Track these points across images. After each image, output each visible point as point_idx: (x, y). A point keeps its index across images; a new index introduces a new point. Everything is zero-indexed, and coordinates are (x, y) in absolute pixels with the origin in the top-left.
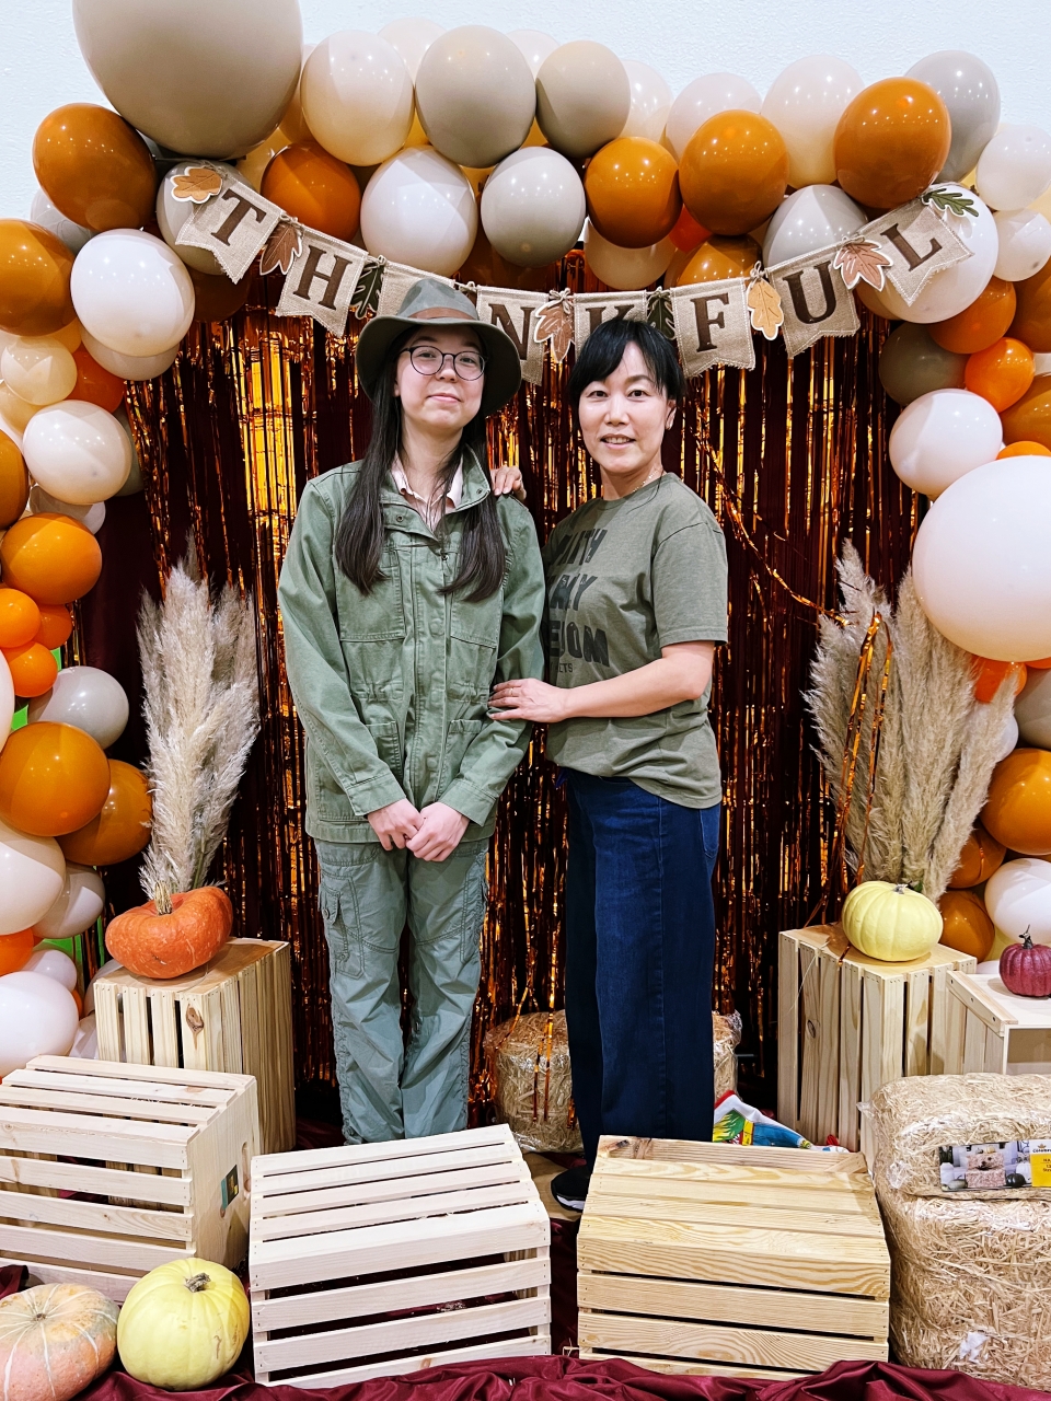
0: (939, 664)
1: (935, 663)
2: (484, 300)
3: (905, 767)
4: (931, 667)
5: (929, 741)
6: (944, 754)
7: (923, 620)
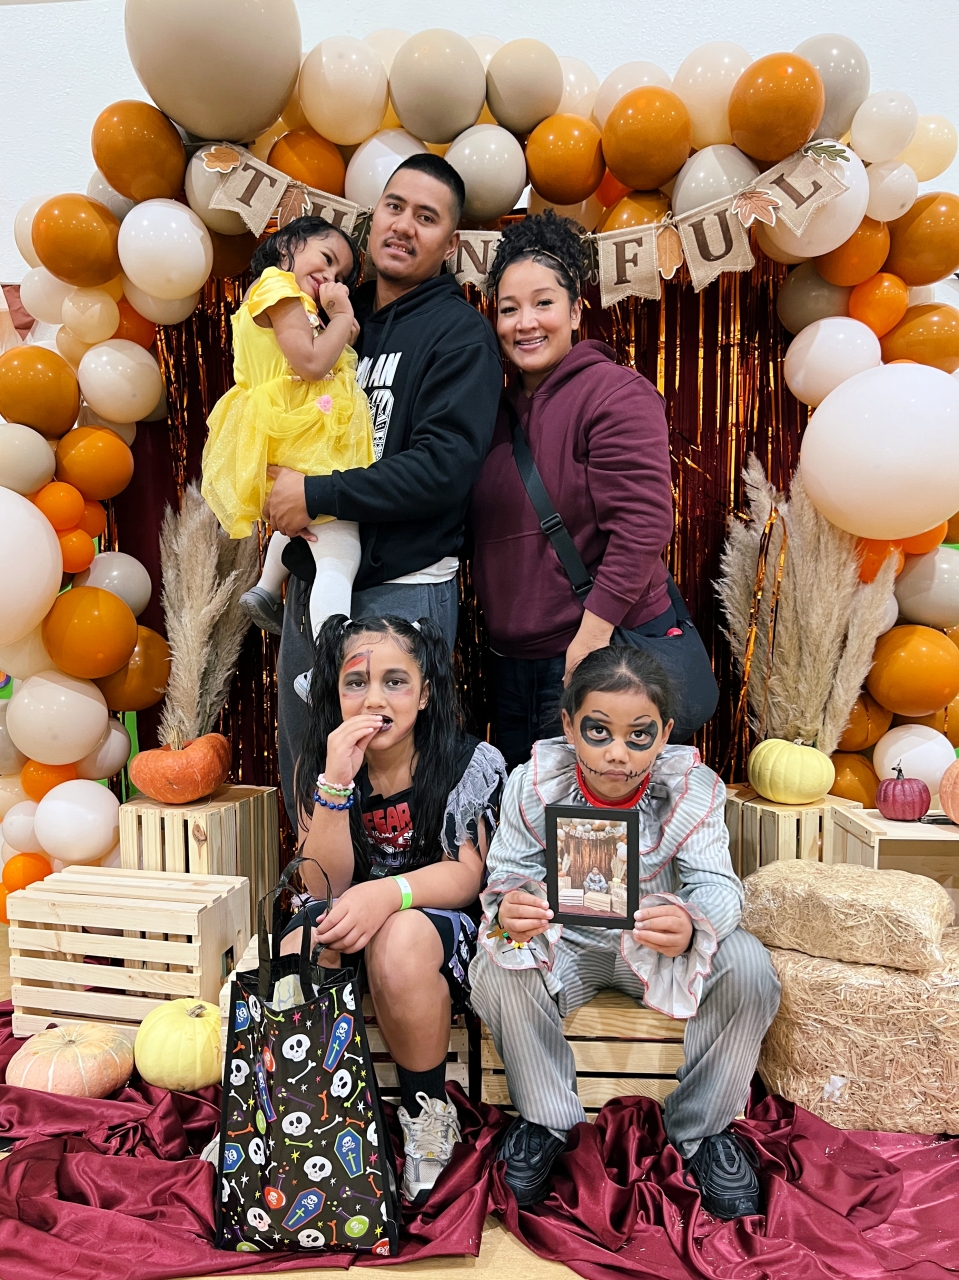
0: (826, 548)
1: (822, 546)
3: (800, 640)
4: (819, 550)
5: (818, 614)
6: (831, 627)
7: (811, 510)
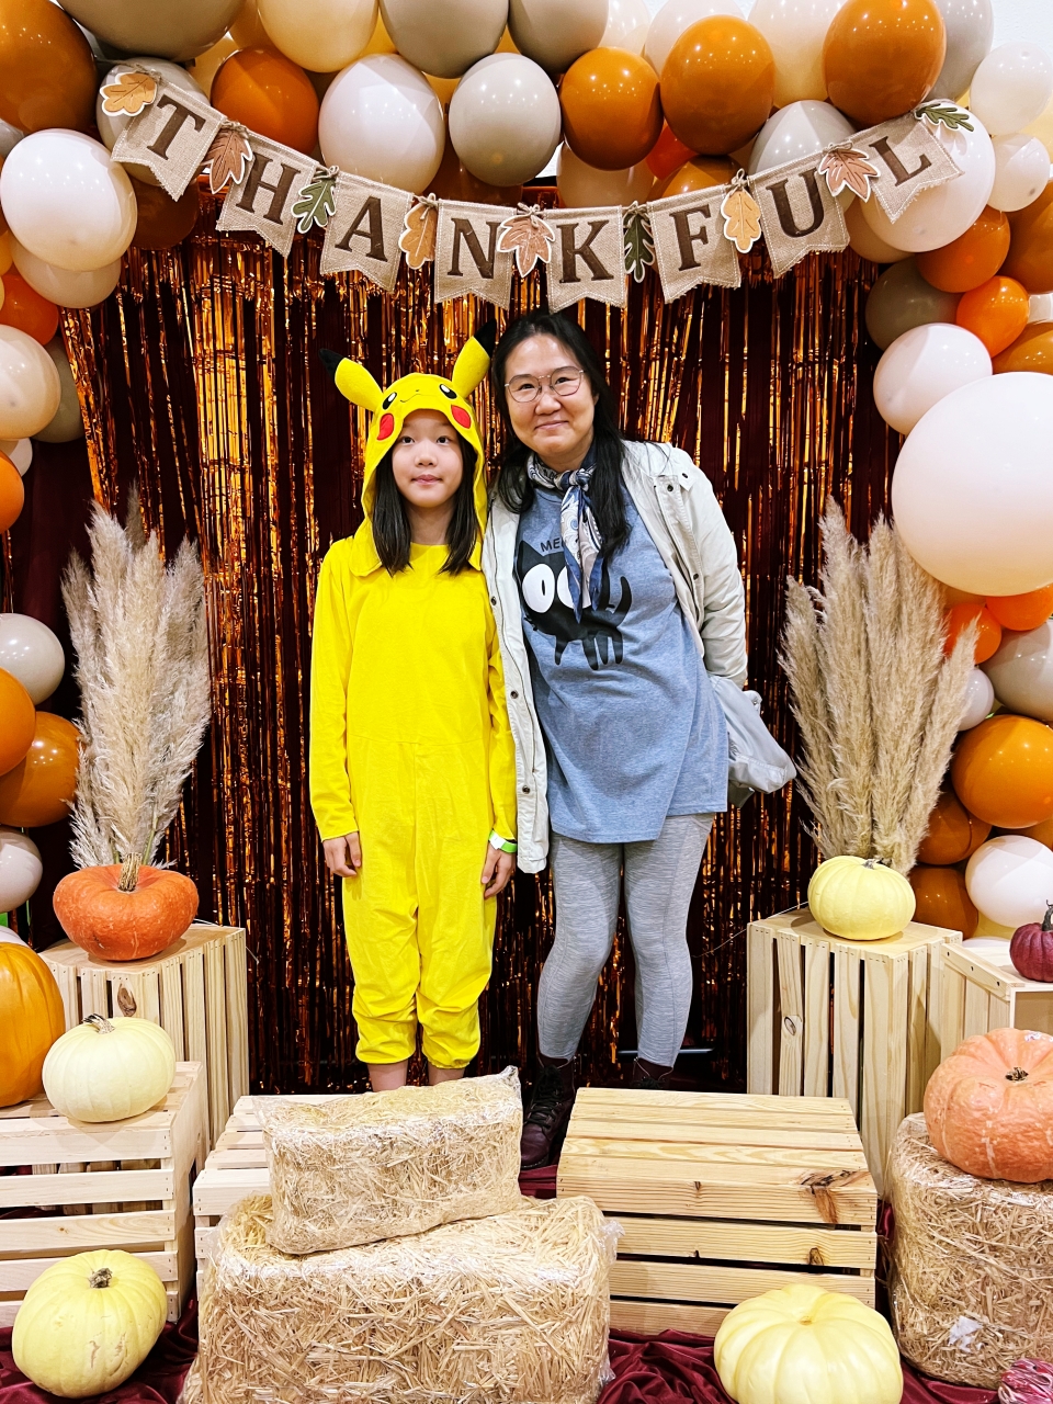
2: (447, 214)
